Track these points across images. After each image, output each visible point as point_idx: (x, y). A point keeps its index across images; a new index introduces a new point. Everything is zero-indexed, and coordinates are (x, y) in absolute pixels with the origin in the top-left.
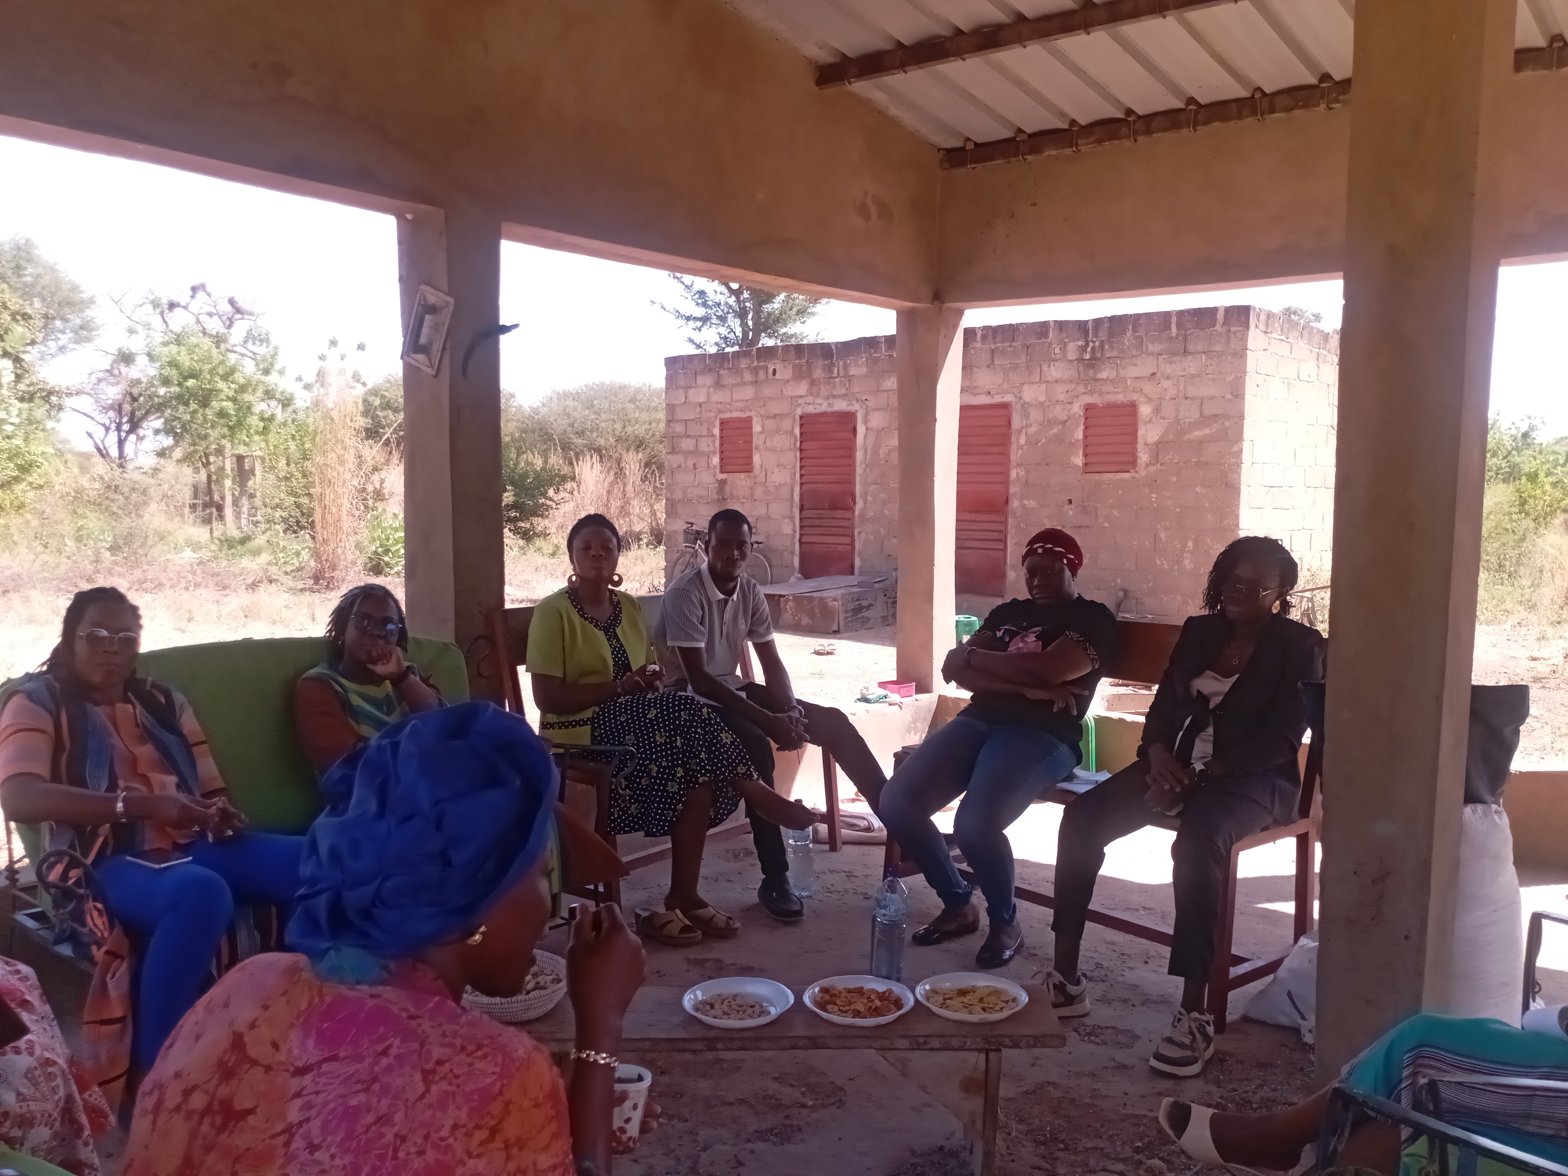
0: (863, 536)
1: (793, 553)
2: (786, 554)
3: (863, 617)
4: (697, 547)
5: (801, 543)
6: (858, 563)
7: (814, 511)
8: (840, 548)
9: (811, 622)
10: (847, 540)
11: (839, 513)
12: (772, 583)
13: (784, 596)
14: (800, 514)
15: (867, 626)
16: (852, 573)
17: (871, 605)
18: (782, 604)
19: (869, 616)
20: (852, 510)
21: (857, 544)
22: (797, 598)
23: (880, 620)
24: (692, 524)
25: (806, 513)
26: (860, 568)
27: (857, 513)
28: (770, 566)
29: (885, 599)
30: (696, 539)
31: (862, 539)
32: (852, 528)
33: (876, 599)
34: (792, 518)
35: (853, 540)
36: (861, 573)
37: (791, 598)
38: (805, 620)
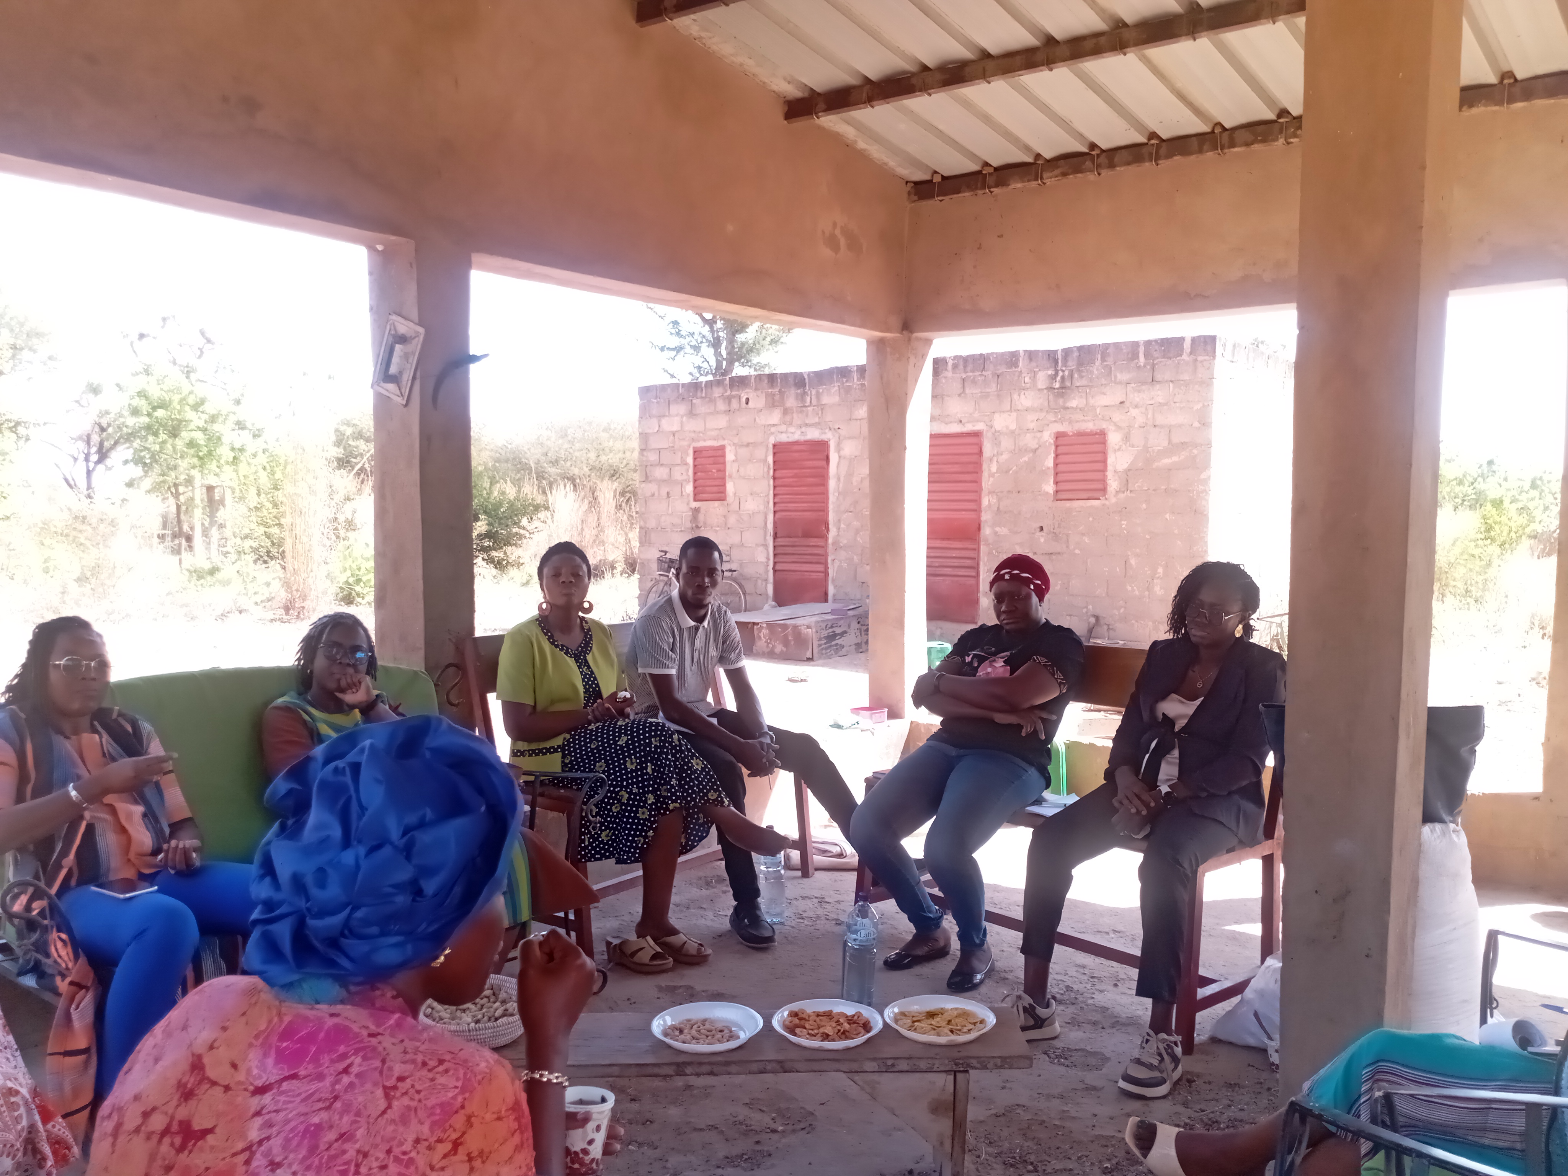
0: (837, 563)
1: (766, 580)
2: (760, 582)
3: (837, 645)
4: (671, 575)
5: (775, 571)
6: (831, 590)
7: (788, 539)
8: (814, 576)
9: (785, 649)
10: (820, 568)
11: (813, 541)
12: (745, 610)
13: (757, 624)
14: (774, 542)
15: (841, 653)
16: (826, 601)
17: (845, 632)
18: (756, 632)
19: (843, 643)
20: (825, 537)
21: (830, 571)
22: (771, 626)
23: (854, 647)
24: (666, 552)
25: (780, 541)
26: (834, 595)
27: (830, 541)
28: (744, 594)
29: (858, 626)
30: (670, 567)
31: (836, 567)
32: (826, 556)
33: (849, 626)
34: (765, 546)
35: (827, 568)
36: (835, 600)
37: (765, 625)
38: (779, 648)
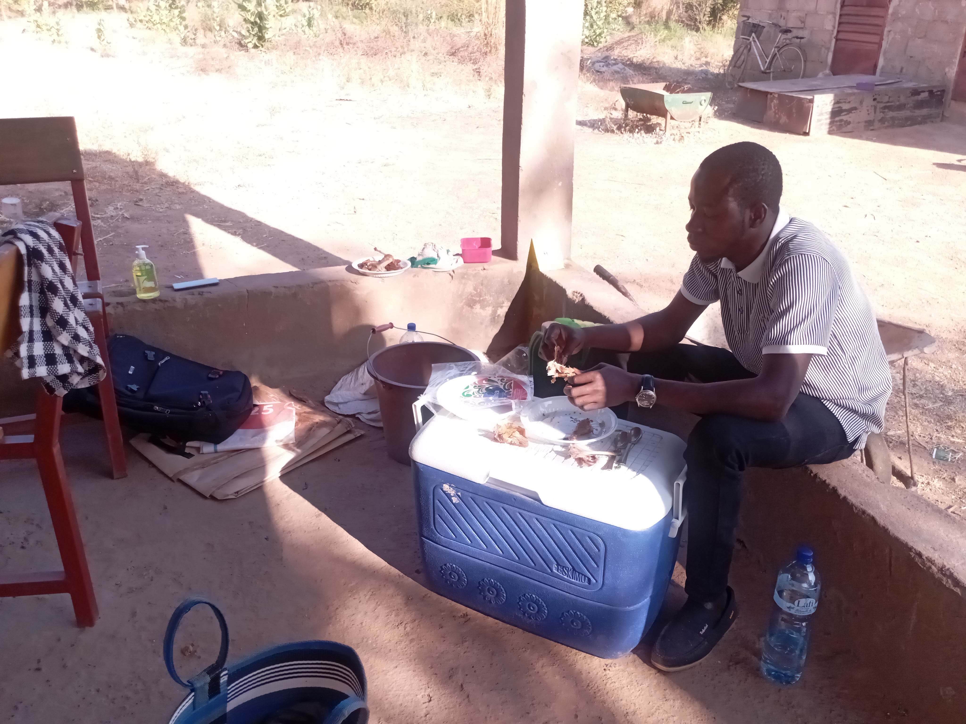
0: (892, 35)
1: (828, 49)
2: (823, 49)
4: (751, 39)
5: (837, 40)
6: (881, 62)
7: (853, 8)
8: (869, 47)
10: (876, 39)
11: (875, 11)
12: (803, 77)
13: (771, 94)
14: (841, 10)
16: (874, 73)
20: (885, 7)
21: (884, 44)
22: (781, 97)
23: (863, 124)
24: (748, 17)
25: (847, 10)
26: (883, 68)
27: (891, 11)
28: (805, 61)
29: (874, 103)
30: (752, 32)
31: (891, 37)
32: (882, 27)
33: (861, 103)
34: (834, 14)
35: (882, 39)
36: (882, 73)
37: (776, 96)
38: (784, 119)
